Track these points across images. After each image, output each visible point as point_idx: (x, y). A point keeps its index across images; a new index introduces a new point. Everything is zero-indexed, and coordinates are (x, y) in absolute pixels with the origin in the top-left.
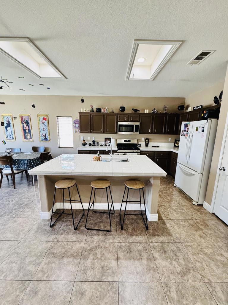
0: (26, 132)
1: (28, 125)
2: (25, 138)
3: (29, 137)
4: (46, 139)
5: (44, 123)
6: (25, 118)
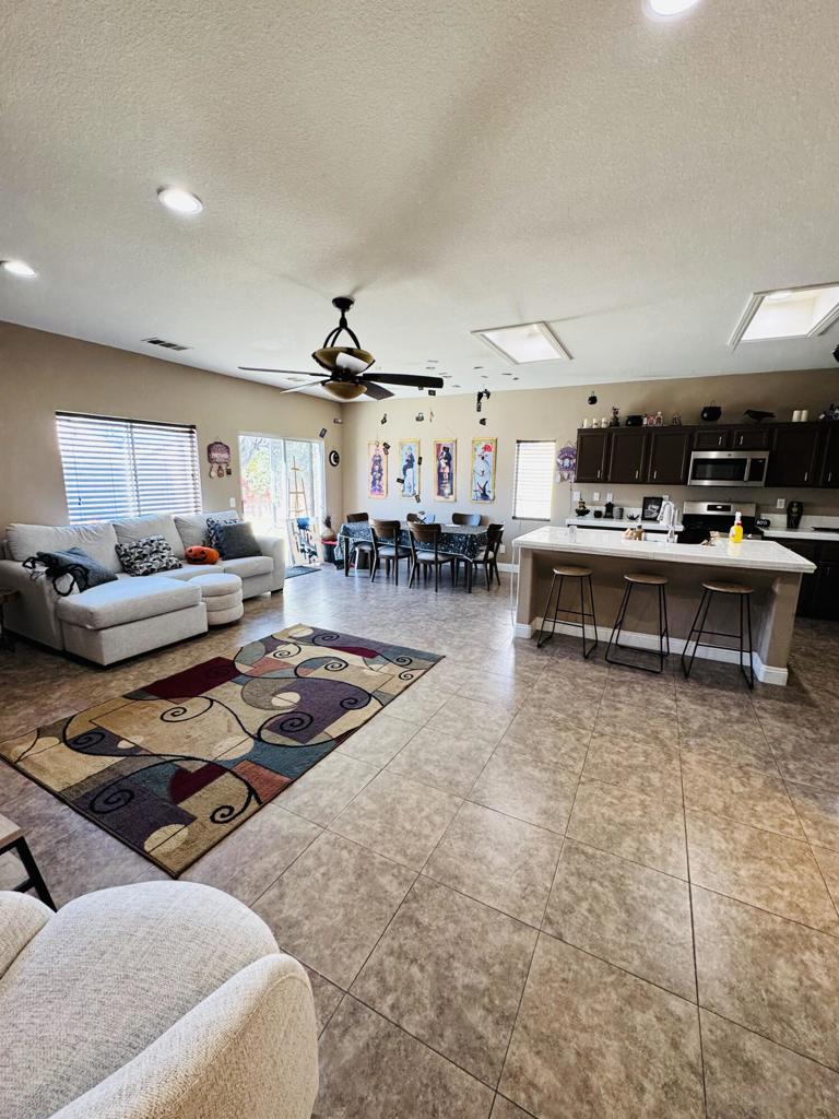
0: (444, 479)
5: (486, 459)
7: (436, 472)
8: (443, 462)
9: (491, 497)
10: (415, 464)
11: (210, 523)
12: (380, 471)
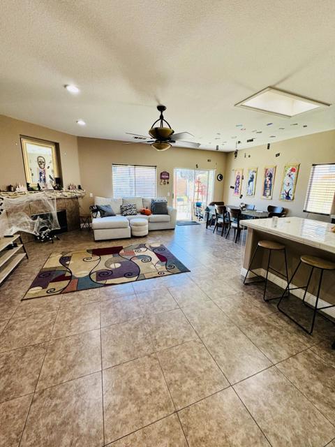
0: (267, 187)
1: (270, 179)
2: (264, 194)
3: (268, 194)
4: (288, 197)
5: (292, 176)
6: (270, 171)
7: (263, 184)
8: (268, 179)
9: (291, 197)
10: (254, 180)
12: (239, 183)
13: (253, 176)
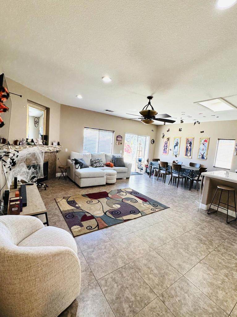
0: (188, 151)
1: (190, 146)
2: (186, 155)
3: (189, 155)
4: (203, 158)
5: (205, 145)
6: (190, 140)
7: (185, 148)
8: (188, 145)
9: (205, 158)
10: (179, 145)
11: (114, 157)
12: (167, 146)
13: (178, 142)
